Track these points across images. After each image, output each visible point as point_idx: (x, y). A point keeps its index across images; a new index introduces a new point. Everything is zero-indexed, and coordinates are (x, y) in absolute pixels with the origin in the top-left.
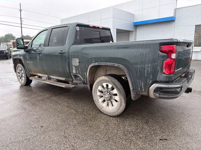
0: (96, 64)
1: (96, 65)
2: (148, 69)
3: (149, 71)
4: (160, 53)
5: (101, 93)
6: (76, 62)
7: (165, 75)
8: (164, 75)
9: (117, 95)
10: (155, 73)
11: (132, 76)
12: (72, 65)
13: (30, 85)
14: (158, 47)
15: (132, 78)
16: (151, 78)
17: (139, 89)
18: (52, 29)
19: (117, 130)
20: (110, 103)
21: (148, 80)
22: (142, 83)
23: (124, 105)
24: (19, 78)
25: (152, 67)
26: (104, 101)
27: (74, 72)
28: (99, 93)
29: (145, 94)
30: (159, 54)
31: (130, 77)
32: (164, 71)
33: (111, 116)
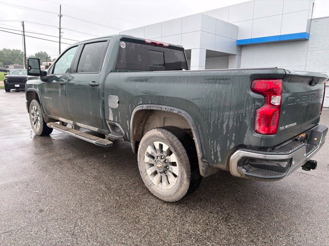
0: (145, 107)
1: (143, 108)
2: (228, 122)
3: (231, 126)
4: (252, 93)
5: (151, 159)
6: (113, 102)
7: (258, 135)
8: (256, 135)
9: (176, 165)
10: (240, 130)
11: (200, 132)
12: (108, 107)
13: (49, 136)
14: (248, 82)
15: (201, 136)
16: (233, 139)
17: (213, 157)
18: (85, 44)
19: (169, 230)
20: (164, 178)
21: (228, 143)
22: (218, 146)
23: (186, 184)
24: (33, 123)
25: (235, 119)
26: (156, 173)
27: (111, 118)
28: (147, 159)
29: (223, 167)
30: (249, 95)
31: (198, 135)
32: (257, 127)
33: (165, 202)
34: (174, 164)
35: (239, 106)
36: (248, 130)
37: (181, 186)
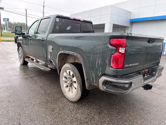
0: (62, 52)
1: (62, 53)
2: (98, 61)
3: (100, 63)
4: (110, 47)
5: (66, 79)
6: (50, 48)
7: (112, 68)
8: (111, 69)
10: (104, 66)
11: (86, 66)
12: (48, 52)
13: (27, 65)
14: (108, 40)
15: (86, 68)
16: (101, 70)
17: (91, 79)
18: (42, 19)
20: (71, 89)
21: (98, 72)
22: (94, 74)
23: (80, 93)
24: (20, 58)
25: (101, 60)
26: (67, 86)
27: (49, 57)
28: (64, 79)
29: (96, 85)
30: (108, 47)
31: (85, 67)
32: (112, 65)
33: (71, 102)
34: (75, 82)
35: (104, 52)
36: (107, 66)
37: (77, 94)
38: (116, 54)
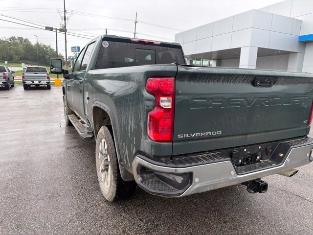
2: (131, 124)
3: (133, 128)
7: (150, 140)
10: (138, 133)
11: (117, 132)
12: (85, 103)
15: (118, 137)
16: (135, 143)
17: (125, 161)
18: (88, 45)
21: (132, 147)
22: (127, 149)
25: (135, 121)
27: (87, 113)
28: (100, 156)
30: (143, 95)
31: (116, 135)
32: (148, 132)
36: (143, 135)
38: (156, 110)
